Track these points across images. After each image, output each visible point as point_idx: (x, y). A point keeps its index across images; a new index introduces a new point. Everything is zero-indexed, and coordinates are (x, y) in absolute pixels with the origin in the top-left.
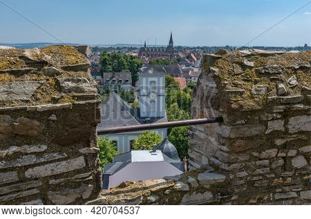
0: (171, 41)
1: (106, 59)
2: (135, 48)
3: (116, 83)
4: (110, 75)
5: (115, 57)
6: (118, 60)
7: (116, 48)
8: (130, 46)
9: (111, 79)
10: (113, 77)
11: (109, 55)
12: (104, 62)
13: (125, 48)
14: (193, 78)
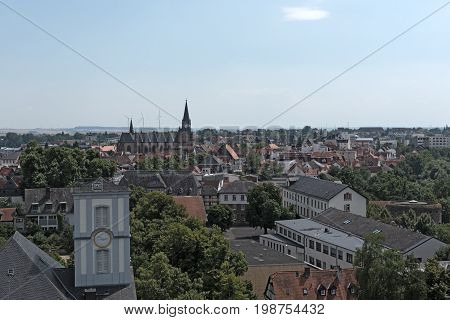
0: (186, 119)
1: (33, 159)
2: (113, 135)
3: (53, 210)
4: (39, 193)
5: (53, 154)
6: (59, 162)
7: (72, 134)
8: (103, 132)
9: (42, 202)
10: (46, 198)
11: (40, 151)
12: (29, 166)
13: (90, 135)
14: (222, 197)
